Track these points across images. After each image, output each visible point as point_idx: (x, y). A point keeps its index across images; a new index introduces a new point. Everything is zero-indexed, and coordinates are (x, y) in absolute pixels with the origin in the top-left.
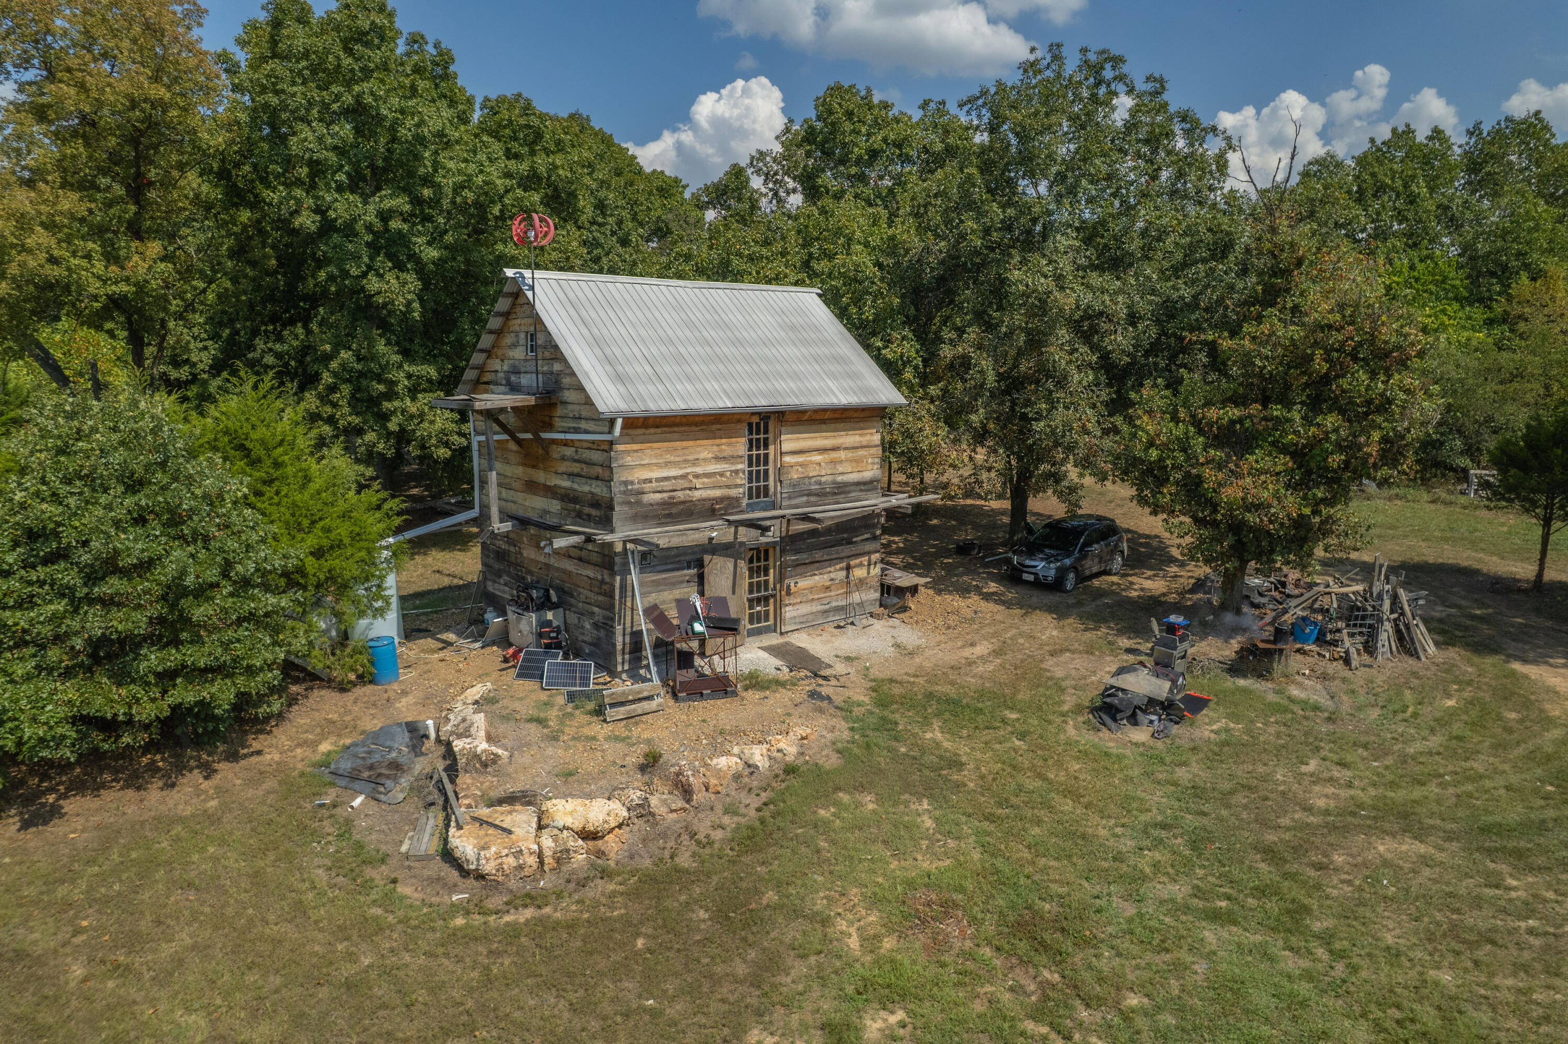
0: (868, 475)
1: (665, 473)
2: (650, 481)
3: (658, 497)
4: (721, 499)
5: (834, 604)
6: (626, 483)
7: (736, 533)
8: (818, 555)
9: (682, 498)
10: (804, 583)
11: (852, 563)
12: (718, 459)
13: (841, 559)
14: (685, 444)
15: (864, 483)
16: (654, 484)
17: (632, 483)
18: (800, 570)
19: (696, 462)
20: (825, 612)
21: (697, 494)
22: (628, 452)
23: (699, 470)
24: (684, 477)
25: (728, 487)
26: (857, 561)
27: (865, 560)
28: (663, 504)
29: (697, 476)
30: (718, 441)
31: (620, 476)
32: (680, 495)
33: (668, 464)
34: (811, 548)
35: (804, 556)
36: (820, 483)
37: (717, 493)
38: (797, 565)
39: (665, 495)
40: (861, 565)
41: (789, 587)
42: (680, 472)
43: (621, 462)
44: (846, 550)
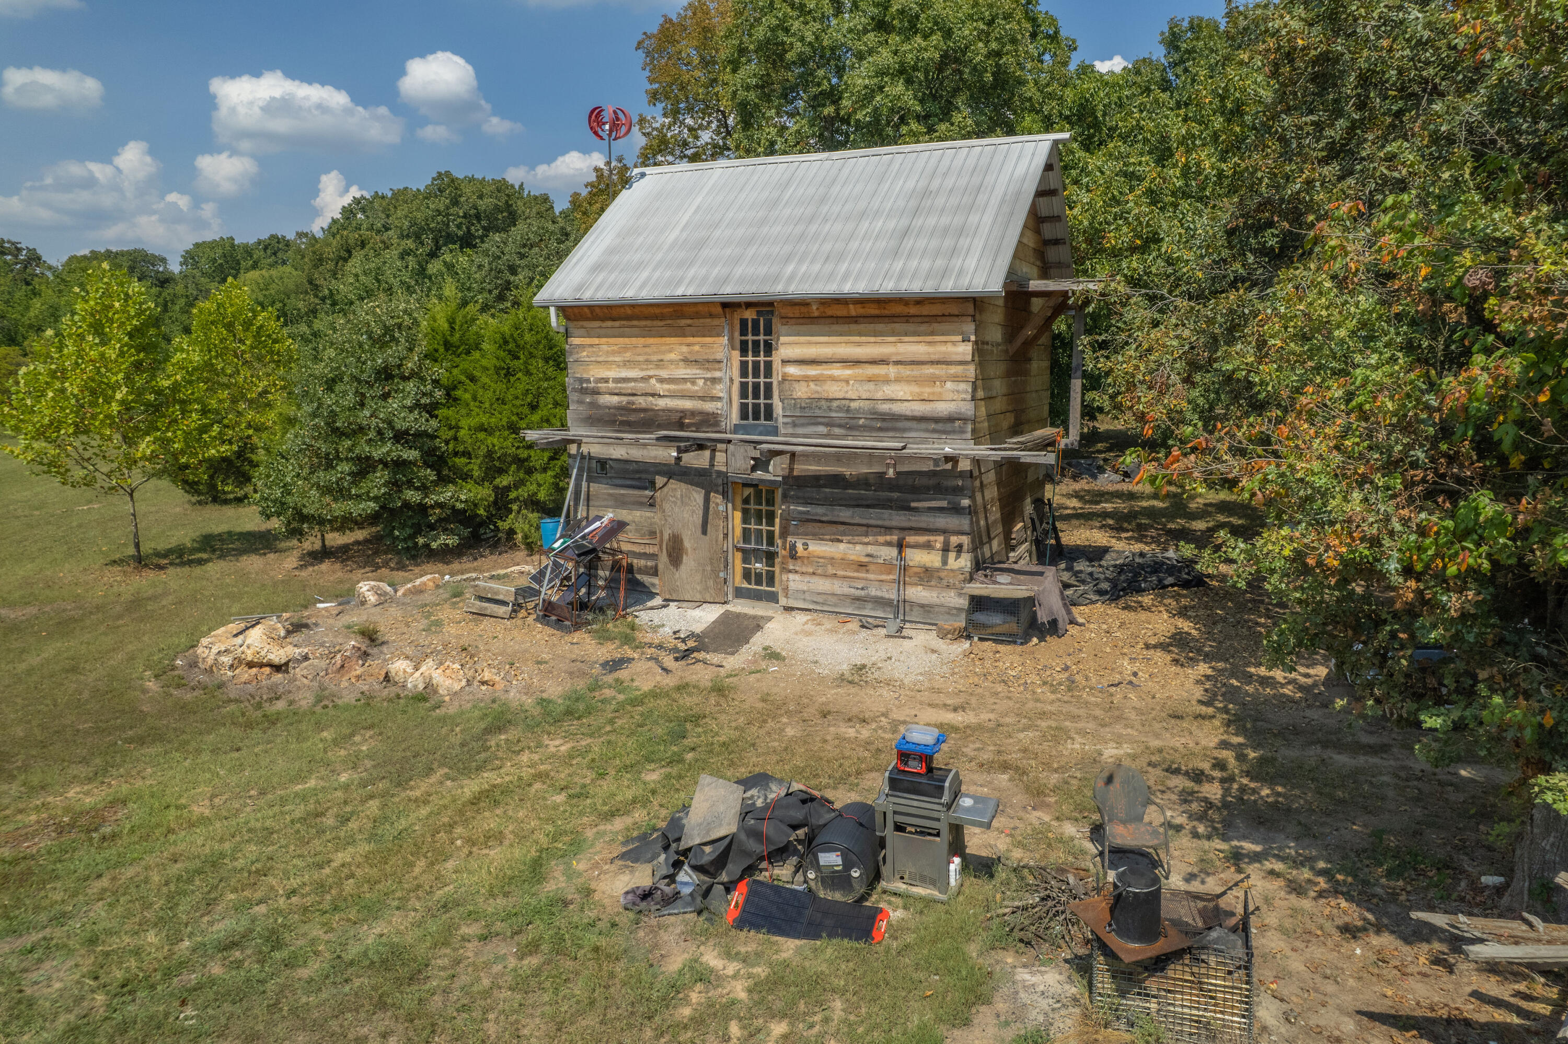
0: (943, 408)
1: (624, 374)
2: (606, 381)
3: (615, 399)
4: (693, 413)
5: (873, 592)
6: (581, 380)
7: (712, 458)
8: (845, 514)
9: (644, 405)
10: (818, 548)
11: (911, 539)
12: (687, 361)
13: (888, 529)
14: (651, 341)
15: (937, 420)
16: (611, 385)
17: (588, 381)
18: (810, 527)
19: (660, 364)
20: (857, 599)
21: (662, 403)
22: (582, 347)
23: (664, 374)
24: (645, 379)
25: (702, 398)
26: (922, 539)
27: (939, 541)
28: (620, 408)
29: (661, 381)
30: (691, 340)
31: (575, 371)
32: (641, 402)
33: (627, 364)
34: (831, 502)
35: (820, 510)
36: (848, 410)
37: (688, 404)
38: (806, 520)
39: (624, 399)
40: (928, 546)
41: (793, 547)
42: (642, 374)
43: (575, 357)
44: (898, 519)
